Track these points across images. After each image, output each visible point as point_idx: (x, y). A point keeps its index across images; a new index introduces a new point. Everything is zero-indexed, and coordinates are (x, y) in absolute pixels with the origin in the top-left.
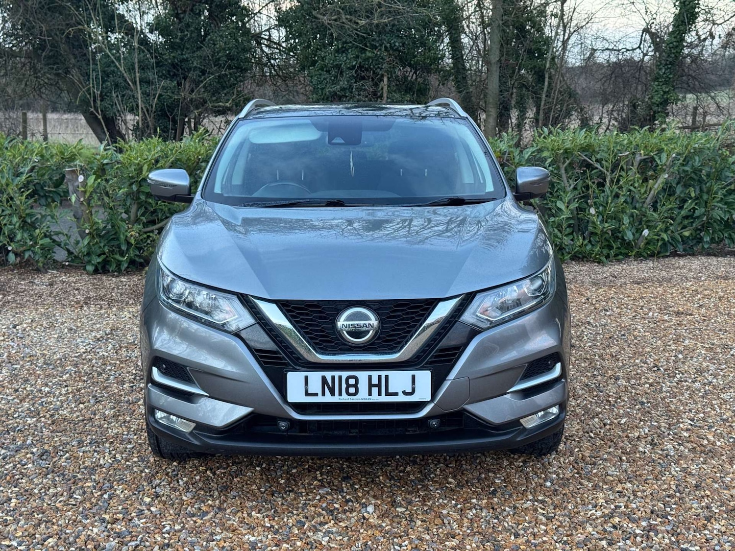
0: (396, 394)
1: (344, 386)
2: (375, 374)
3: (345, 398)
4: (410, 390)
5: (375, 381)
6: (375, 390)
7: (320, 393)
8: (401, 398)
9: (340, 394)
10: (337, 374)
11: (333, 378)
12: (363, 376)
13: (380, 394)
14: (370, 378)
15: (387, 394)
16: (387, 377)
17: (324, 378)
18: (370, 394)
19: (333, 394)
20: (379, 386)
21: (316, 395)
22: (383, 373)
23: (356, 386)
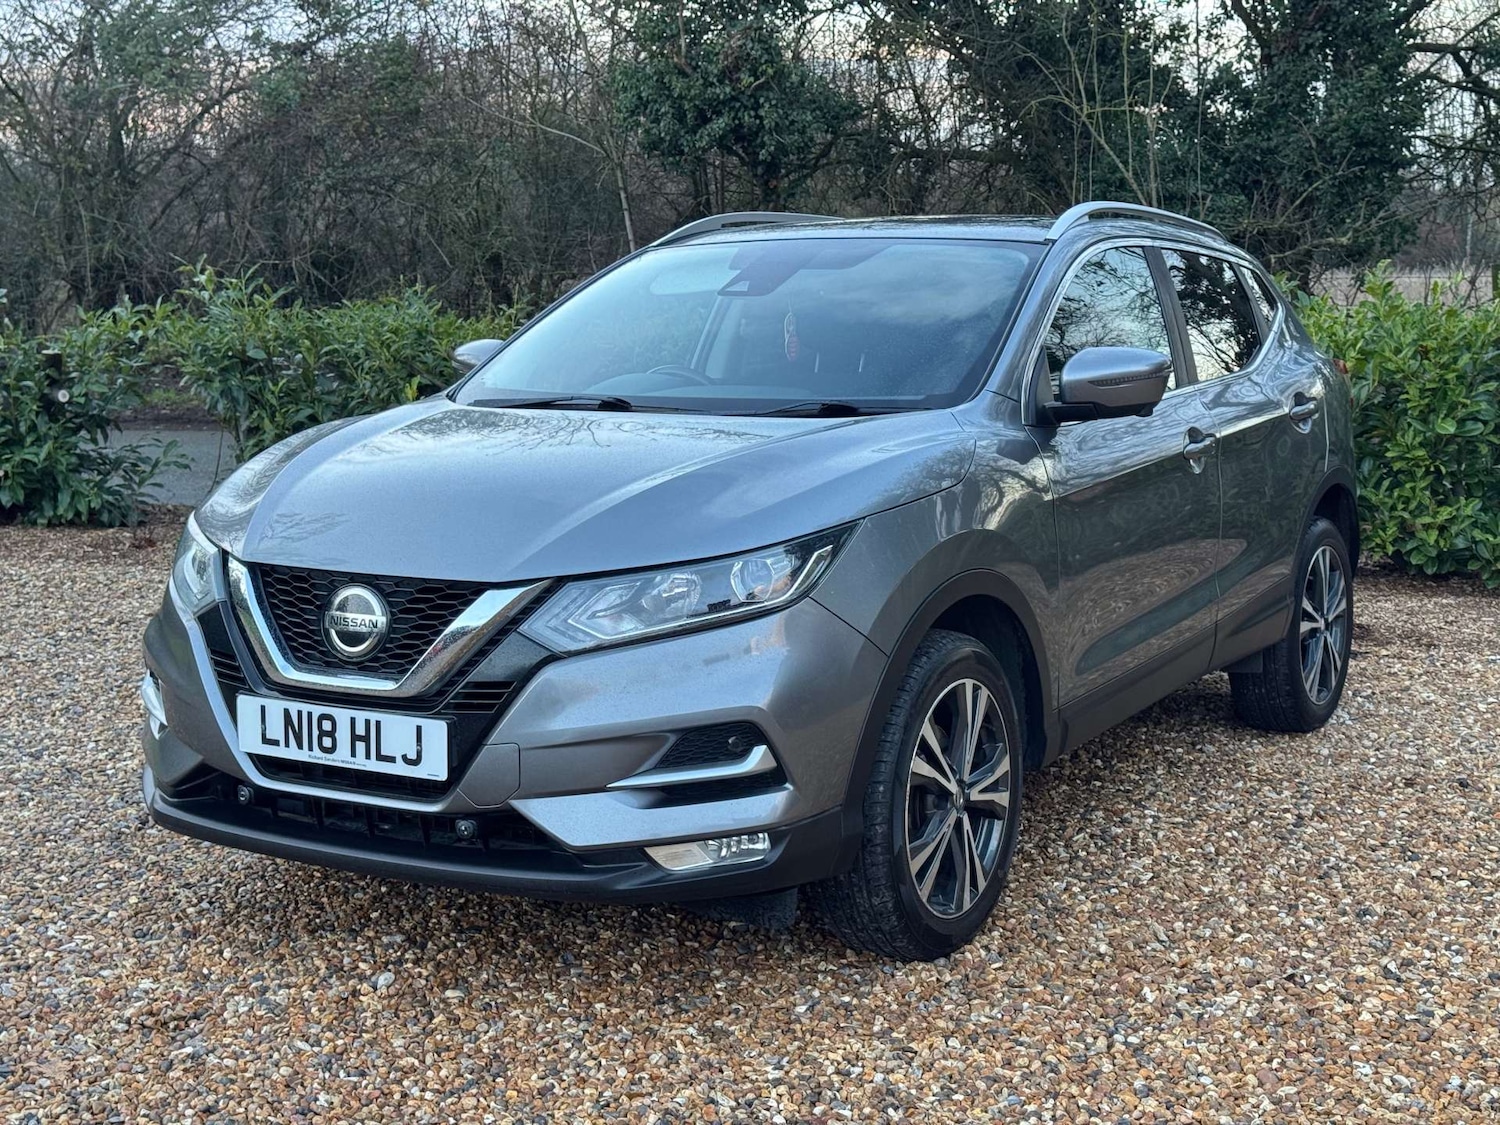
0: (392, 760)
1: (316, 732)
2: (362, 716)
3: (317, 757)
4: (412, 756)
5: (361, 731)
6: (360, 746)
7: (282, 743)
8: (399, 769)
9: (311, 749)
10: (306, 707)
11: (300, 713)
12: (342, 715)
13: (368, 756)
14: (353, 721)
15: (380, 758)
16: (378, 723)
17: (287, 713)
18: (353, 754)
19: (300, 746)
20: (366, 739)
21: (276, 743)
22: (374, 716)
23: (332, 734)
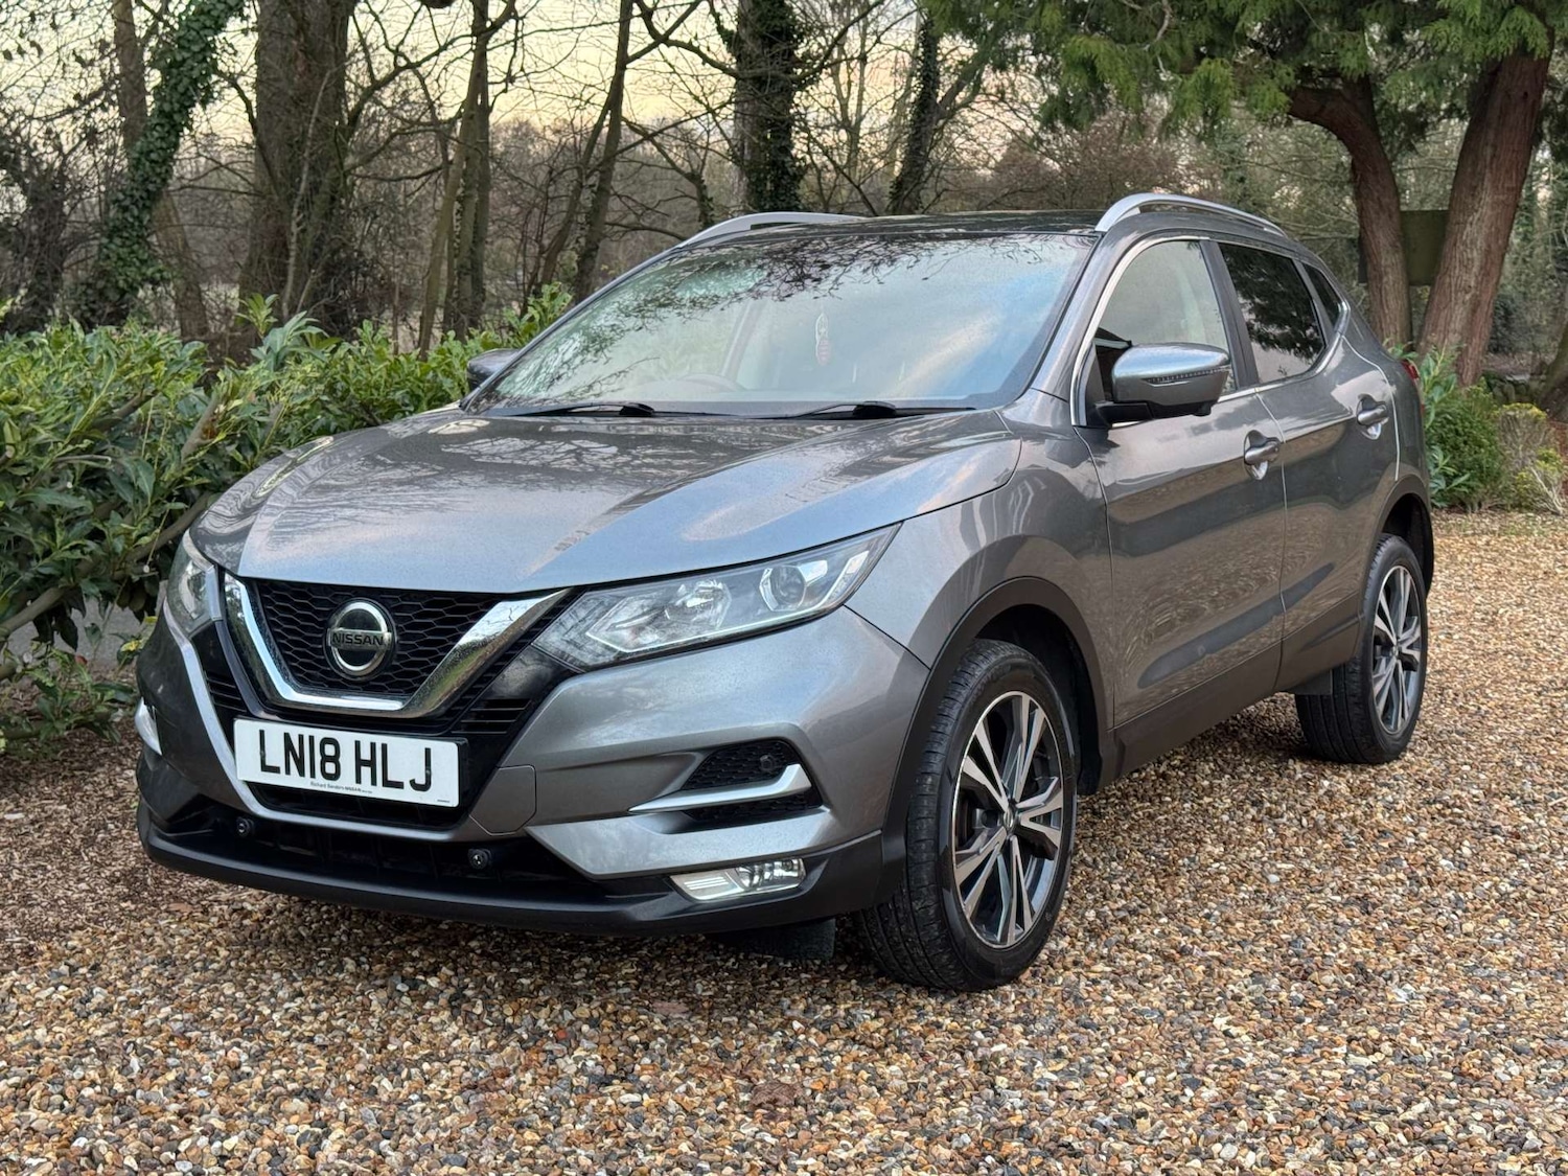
0: (399, 785)
1: (318, 758)
2: (366, 739)
3: (320, 784)
4: (421, 781)
5: (366, 755)
6: (366, 771)
7: (283, 769)
8: (408, 795)
9: (313, 775)
10: (307, 732)
11: (301, 738)
12: (346, 739)
13: (374, 782)
14: (357, 744)
15: (387, 783)
16: (384, 747)
17: (287, 737)
18: (358, 780)
19: (302, 773)
20: (371, 763)
21: (276, 770)
22: (379, 739)
23: (335, 759)
